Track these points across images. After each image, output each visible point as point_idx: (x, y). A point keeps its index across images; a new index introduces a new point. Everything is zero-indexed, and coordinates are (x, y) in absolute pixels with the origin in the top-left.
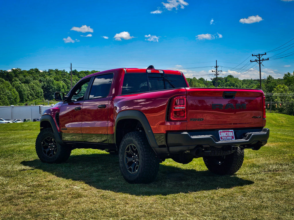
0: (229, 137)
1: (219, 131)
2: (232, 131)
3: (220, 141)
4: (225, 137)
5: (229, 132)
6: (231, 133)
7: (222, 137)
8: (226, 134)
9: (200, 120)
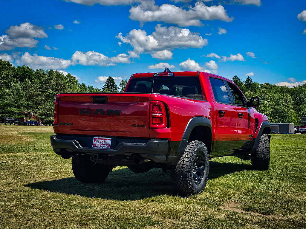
0: (104, 146)
1: (94, 138)
2: (110, 139)
7: (96, 144)
8: (102, 142)
9: (69, 125)
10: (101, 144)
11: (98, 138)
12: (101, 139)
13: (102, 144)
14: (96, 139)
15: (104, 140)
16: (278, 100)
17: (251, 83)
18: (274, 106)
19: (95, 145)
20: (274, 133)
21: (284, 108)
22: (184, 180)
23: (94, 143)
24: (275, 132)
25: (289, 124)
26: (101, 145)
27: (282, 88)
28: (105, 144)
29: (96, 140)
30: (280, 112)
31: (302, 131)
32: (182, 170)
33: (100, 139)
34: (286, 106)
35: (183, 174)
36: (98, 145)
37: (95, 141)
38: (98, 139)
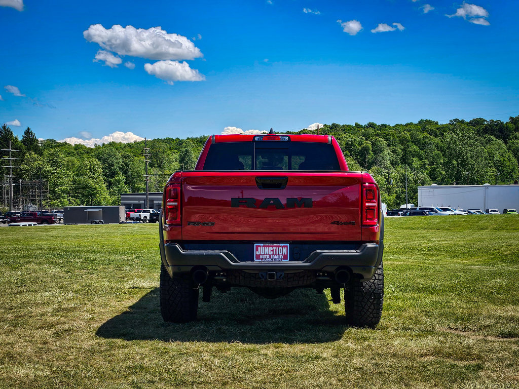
0: (276, 257)
1: (255, 245)
2: (287, 246)
3: (254, 262)
4: (268, 257)
5: (280, 246)
6: (283, 250)
7: (260, 255)
8: (271, 251)
9: (207, 224)
10: (270, 255)
11: (262, 245)
12: (269, 246)
13: (273, 255)
14: (260, 246)
15: (275, 248)
16: (79, 169)
17: (33, 139)
18: (73, 178)
19: (258, 257)
20: (96, 223)
21: (90, 181)
22: (375, 302)
23: (256, 253)
24: (97, 221)
25: (119, 207)
26: (270, 257)
27: (77, 147)
28: (277, 254)
29: (259, 248)
30: (84, 188)
31: (135, 217)
32: (373, 287)
33: (267, 246)
34: (93, 178)
35: (374, 294)
36: (264, 257)
37: (257, 250)
38: (264, 246)
